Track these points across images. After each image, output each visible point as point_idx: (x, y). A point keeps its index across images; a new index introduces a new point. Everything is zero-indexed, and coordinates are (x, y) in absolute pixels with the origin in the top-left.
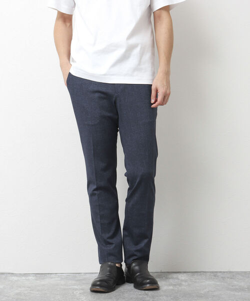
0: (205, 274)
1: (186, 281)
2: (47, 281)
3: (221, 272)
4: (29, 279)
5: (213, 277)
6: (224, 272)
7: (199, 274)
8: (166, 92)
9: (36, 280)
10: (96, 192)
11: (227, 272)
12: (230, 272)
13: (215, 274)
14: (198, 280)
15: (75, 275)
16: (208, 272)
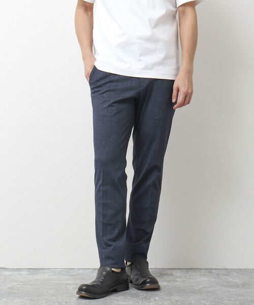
0: (200, 270)
1: (180, 277)
2: (39, 276)
3: (216, 269)
4: (22, 274)
5: (207, 274)
6: (219, 269)
7: (194, 270)
8: (188, 91)
9: (29, 274)
11: (221, 269)
12: (225, 269)
13: (210, 271)
14: (192, 277)
15: (68, 270)
16: (203, 269)
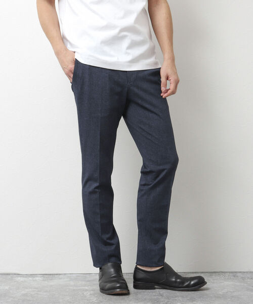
0: (223, 274)
2: (55, 282)
4: (36, 280)
5: (232, 277)
7: (217, 274)
9: (43, 280)
10: (97, 190)
13: (234, 274)
14: (216, 281)
15: (85, 275)
16: (227, 272)
